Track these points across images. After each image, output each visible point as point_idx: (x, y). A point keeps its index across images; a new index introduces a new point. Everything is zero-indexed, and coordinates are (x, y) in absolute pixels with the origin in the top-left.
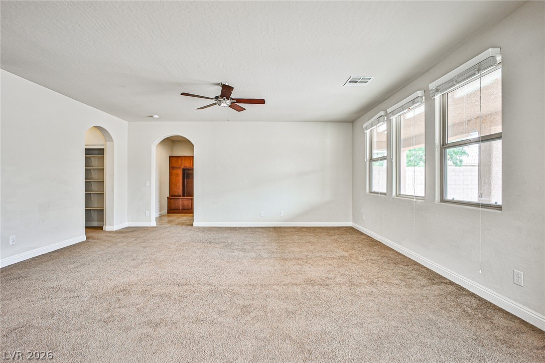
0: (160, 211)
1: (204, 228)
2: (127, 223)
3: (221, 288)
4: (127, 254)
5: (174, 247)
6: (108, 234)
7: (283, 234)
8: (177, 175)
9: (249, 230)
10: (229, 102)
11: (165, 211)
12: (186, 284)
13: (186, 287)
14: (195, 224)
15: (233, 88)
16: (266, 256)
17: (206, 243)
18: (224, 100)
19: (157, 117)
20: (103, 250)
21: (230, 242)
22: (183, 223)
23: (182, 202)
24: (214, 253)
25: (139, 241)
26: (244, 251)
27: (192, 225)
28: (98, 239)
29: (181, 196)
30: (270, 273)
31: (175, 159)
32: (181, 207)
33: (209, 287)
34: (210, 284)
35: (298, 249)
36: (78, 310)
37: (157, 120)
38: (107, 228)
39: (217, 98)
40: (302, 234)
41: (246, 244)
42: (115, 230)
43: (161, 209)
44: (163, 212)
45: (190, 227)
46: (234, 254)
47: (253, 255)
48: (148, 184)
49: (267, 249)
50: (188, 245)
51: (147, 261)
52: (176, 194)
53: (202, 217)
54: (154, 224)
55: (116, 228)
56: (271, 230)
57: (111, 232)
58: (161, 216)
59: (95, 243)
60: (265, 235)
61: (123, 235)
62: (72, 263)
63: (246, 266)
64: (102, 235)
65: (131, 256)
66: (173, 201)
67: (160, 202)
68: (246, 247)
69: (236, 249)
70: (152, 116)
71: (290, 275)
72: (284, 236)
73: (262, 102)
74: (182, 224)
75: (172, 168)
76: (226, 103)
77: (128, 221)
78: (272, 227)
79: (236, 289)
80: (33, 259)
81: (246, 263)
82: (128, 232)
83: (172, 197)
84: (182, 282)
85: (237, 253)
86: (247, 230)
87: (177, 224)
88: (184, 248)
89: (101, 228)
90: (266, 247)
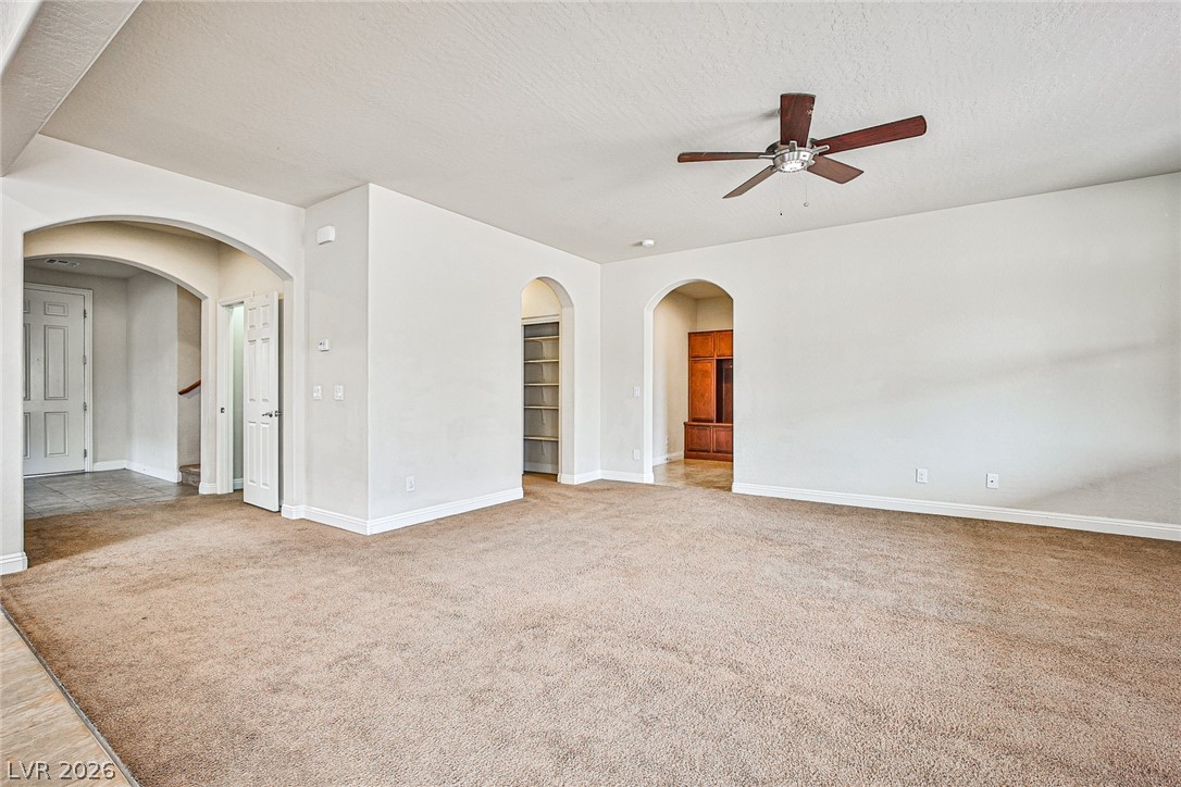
0: (669, 451)
1: (757, 498)
2: (599, 471)
3: (768, 689)
4: (577, 538)
5: (677, 537)
6: (562, 491)
7: (998, 546)
8: (705, 373)
9: (881, 519)
10: (806, 155)
11: (680, 453)
12: (674, 649)
13: (672, 657)
14: (737, 488)
15: (812, 99)
16: (933, 612)
17: (754, 540)
18: (792, 149)
19: (651, 242)
20: (540, 522)
21: (819, 544)
22: (712, 481)
23: (714, 434)
24: (768, 570)
25: (611, 512)
26: (859, 579)
27: (730, 489)
28: (542, 498)
29: (712, 421)
30: (944, 680)
31: (700, 338)
32: (713, 447)
33: (732, 676)
34: (736, 668)
35: (1064, 611)
36: (445, 648)
37: (652, 251)
38: (563, 478)
39: (772, 149)
40: (1078, 554)
41: (865, 558)
42: (576, 483)
43: (670, 448)
44: (674, 454)
45: (723, 494)
46: (824, 583)
47: (886, 597)
48: (638, 393)
49: (936, 587)
50: (708, 536)
51: (610, 563)
52: (703, 417)
53: (751, 472)
54: (648, 478)
55: (579, 479)
56: (955, 525)
57: (568, 487)
58: (671, 462)
59: (535, 505)
60: (932, 540)
61: (587, 495)
62: (486, 539)
63: (858, 632)
64: (550, 490)
65: (584, 543)
66: (696, 431)
67: (669, 432)
68: (867, 568)
69: (835, 570)
70: (641, 244)
71: (1034, 709)
72: (1002, 553)
73: (914, 127)
74: (708, 484)
75: (694, 358)
76: (796, 161)
77: (602, 468)
78: (957, 519)
79: (816, 708)
80: (438, 521)
81: (859, 623)
82: (597, 491)
83: (694, 424)
84: (668, 638)
85: (834, 582)
86: (875, 516)
87: (698, 484)
88: (698, 544)
89: (553, 477)
90: (933, 581)
